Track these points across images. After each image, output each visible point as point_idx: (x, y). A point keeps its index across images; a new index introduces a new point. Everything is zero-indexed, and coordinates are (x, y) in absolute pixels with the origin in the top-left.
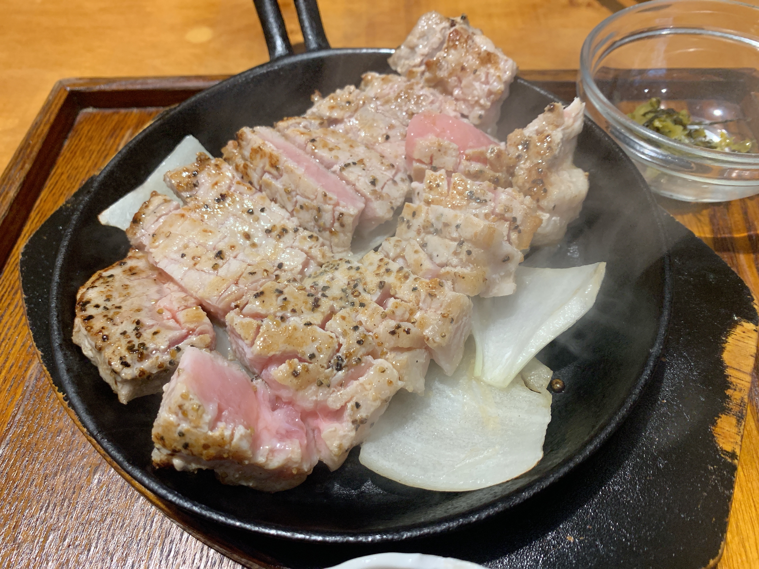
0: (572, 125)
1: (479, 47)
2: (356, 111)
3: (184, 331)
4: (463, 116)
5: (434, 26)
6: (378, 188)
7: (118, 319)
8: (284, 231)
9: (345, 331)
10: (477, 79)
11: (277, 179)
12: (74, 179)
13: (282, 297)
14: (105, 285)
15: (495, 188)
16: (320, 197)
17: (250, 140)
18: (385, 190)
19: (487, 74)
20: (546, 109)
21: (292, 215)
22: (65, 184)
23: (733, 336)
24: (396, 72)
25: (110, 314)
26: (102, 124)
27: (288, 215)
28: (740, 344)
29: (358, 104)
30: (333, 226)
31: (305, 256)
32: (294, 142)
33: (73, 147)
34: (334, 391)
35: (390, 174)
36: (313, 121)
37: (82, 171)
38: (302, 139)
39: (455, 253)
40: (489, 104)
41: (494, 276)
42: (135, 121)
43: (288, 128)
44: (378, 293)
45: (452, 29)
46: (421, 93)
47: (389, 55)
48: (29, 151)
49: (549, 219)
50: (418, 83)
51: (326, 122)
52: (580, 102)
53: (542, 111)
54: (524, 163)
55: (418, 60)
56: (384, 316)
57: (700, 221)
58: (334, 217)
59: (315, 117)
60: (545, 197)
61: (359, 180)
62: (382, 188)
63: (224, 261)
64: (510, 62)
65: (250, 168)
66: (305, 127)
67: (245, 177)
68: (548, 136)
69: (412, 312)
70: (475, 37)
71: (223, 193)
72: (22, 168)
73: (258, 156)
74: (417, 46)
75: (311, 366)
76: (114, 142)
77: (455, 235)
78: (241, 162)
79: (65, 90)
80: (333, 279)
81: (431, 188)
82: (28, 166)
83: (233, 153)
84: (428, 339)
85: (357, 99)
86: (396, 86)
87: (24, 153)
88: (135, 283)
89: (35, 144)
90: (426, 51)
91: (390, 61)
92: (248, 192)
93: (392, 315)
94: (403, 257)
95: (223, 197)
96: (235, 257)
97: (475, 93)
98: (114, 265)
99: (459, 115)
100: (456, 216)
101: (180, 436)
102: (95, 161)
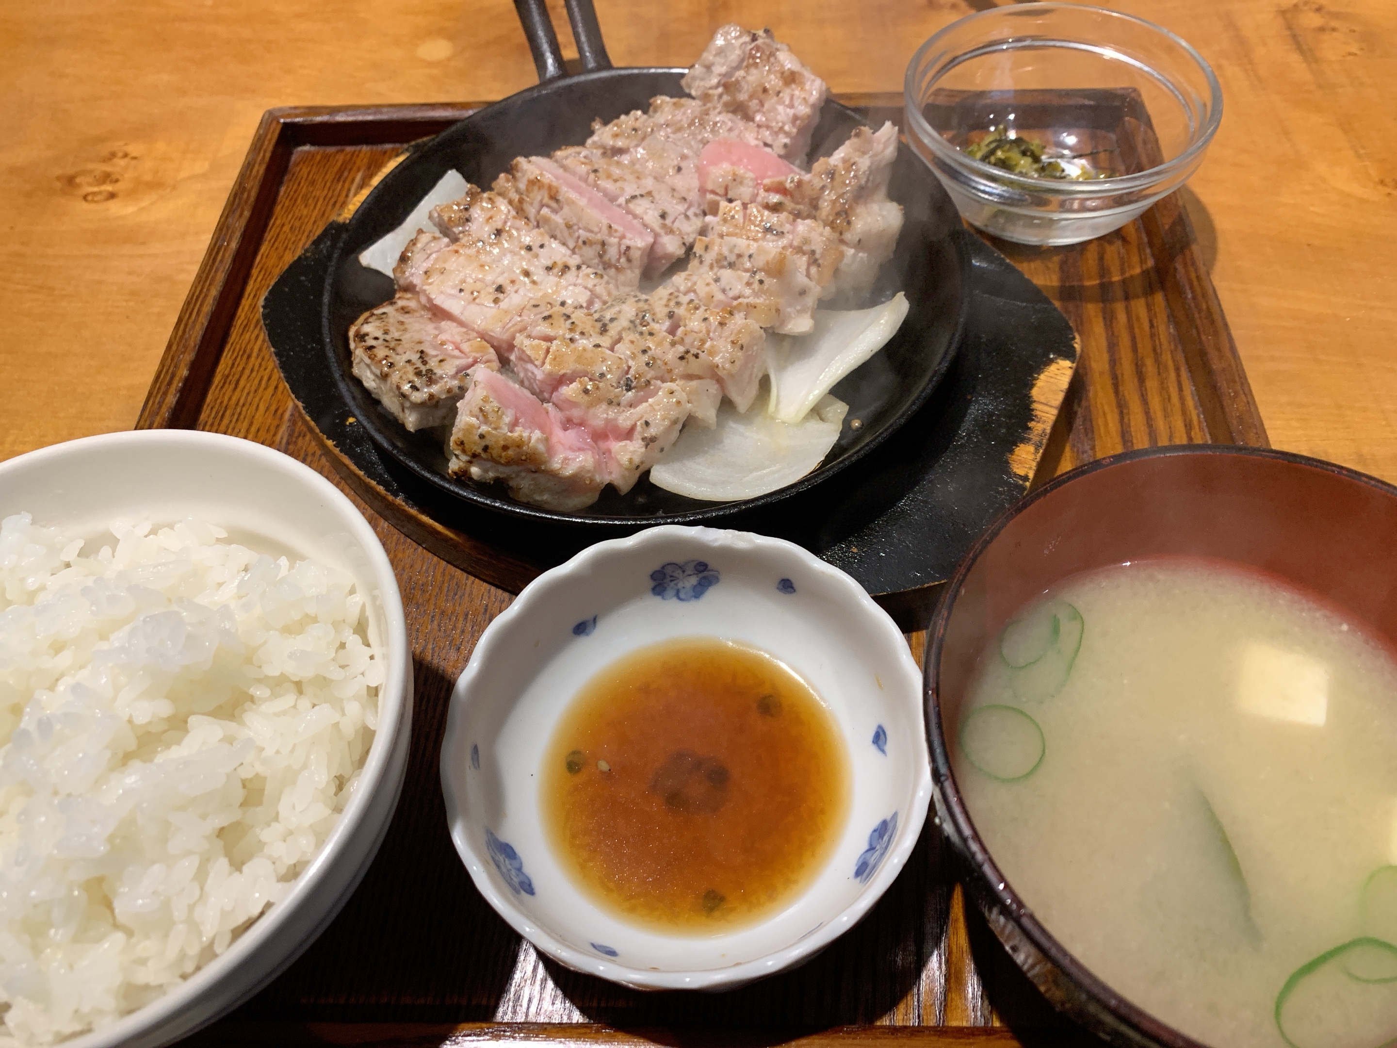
0: (883, 151)
1: (782, 66)
2: (643, 139)
3: (471, 360)
4: (766, 145)
5: (733, 41)
6: (668, 222)
7: (400, 349)
8: (566, 268)
9: (633, 353)
10: (781, 102)
11: (557, 213)
12: (299, 230)
13: (570, 321)
14: (380, 321)
15: (794, 221)
16: (605, 229)
17: (526, 171)
18: (676, 225)
19: (792, 97)
20: (853, 133)
21: (573, 251)
22: (289, 236)
23: (1046, 373)
24: (689, 96)
25: (392, 344)
26: (325, 165)
27: (569, 252)
28: (1052, 380)
29: (646, 132)
30: (619, 262)
31: (589, 293)
32: (574, 173)
33: (292, 193)
34: (624, 411)
35: (681, 208)
36: (595, 151)
37: (308, 222)
38: (583, 169)
39: (748, 284)
40: (795, 130)
41: (789, 310)
42: (365, 161)
43: (566, 158)
44: (667, 324)
45: (753, 45)
46: (718, 119)
47: (682, 75)
48: (245, 195)
49: (854, 255)
50: (715, 108)
51: (609, 152)
52: (891, 126)
53: (849, 138)
54: (828, 194)
55: (715, 81)
56: (673, 344)
57: (1048, 268)
58: (620, 252)
59: (596, 145)
60: (848, 230)
61: (647, 213)
62: (673, 222)
63: (505, 295)
64: (818, 82)
65: (527, 202)
66: (585, 157)
67: (520, 213)
68: (854, 164)
69: (703, 342)
70: (778, 53)
71: (499, 227)
72: (241, 216)
73: (536, 188)
74: (713, 64)
75: (601, 385)
76: (343, 186)
77: (748, 265)
78: (516, 197)
79: (278, 122)
80: (620, 312)
81: (725, 220)
82: (247, 214)
83: (507, 188)
84: (718, 366)
85: (644, 126)
86: (689, 111)
87: (240, 199)
88: (410, 320)
89: (252, 188)
90: (723, 69)
91: (683, 82)
92: (526, 227)
93: (682, 341)
94: (695, 291)
95: (499, 233)
96: (516, 292)
97: (779, 118)
98: (384, 304)
99: (761, 144)
100: (749, 245)
101: (480, 438)
102: (323, 209)
